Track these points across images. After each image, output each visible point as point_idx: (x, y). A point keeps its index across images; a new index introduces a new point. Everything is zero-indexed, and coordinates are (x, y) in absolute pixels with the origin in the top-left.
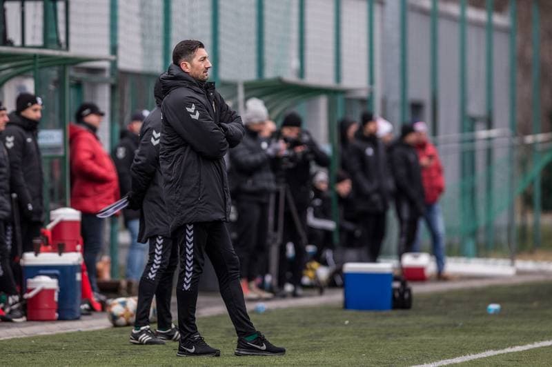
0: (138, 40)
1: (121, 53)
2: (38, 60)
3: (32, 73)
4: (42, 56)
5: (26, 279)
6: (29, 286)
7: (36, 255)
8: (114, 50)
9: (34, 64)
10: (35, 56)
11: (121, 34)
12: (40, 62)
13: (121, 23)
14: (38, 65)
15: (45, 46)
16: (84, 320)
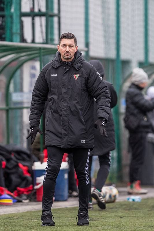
0: (102, 39)
1: (91, 47)
2: (42, 51)
3: (38, 58)
4: (44, 49)
5: (36, 177)
6: (38, 182)
7: (42, 163)
8: (87, 45)
9: (40, 53)
10: (40, 49)
11: (91, 36)
12: (43, 52)
13: (91, 29)
14: (42, 54)
15: (47, 43)
16: (69, 201)
